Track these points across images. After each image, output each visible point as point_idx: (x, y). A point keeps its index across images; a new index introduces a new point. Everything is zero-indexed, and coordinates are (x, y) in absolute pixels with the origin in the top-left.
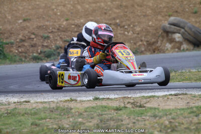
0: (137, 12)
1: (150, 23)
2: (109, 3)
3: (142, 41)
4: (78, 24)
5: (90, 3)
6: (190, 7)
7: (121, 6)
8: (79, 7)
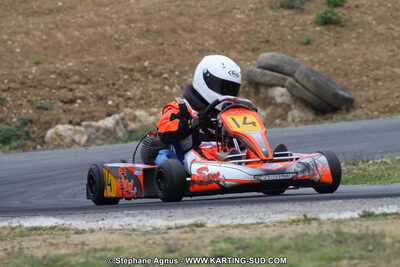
0: (185, 43)
2: (122, 26)
4: (62, 71)
5: (82, 27)
6: (294, 31)
7: (148, 31)
8: (60, 36)
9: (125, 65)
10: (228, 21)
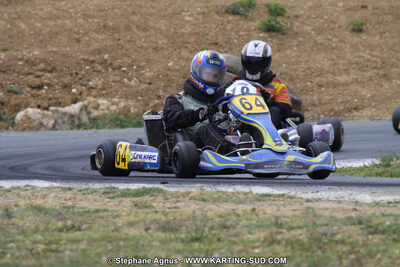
0: (140, 40)
1: (170, 64)
2: (81, 21)
3: (159, 97)
4: (29, 58)
5: (44, 19)
6: (240, 36)
7: (105, 26)
8: (23, 26)
9: (86, 57)
10: (178, 22)
